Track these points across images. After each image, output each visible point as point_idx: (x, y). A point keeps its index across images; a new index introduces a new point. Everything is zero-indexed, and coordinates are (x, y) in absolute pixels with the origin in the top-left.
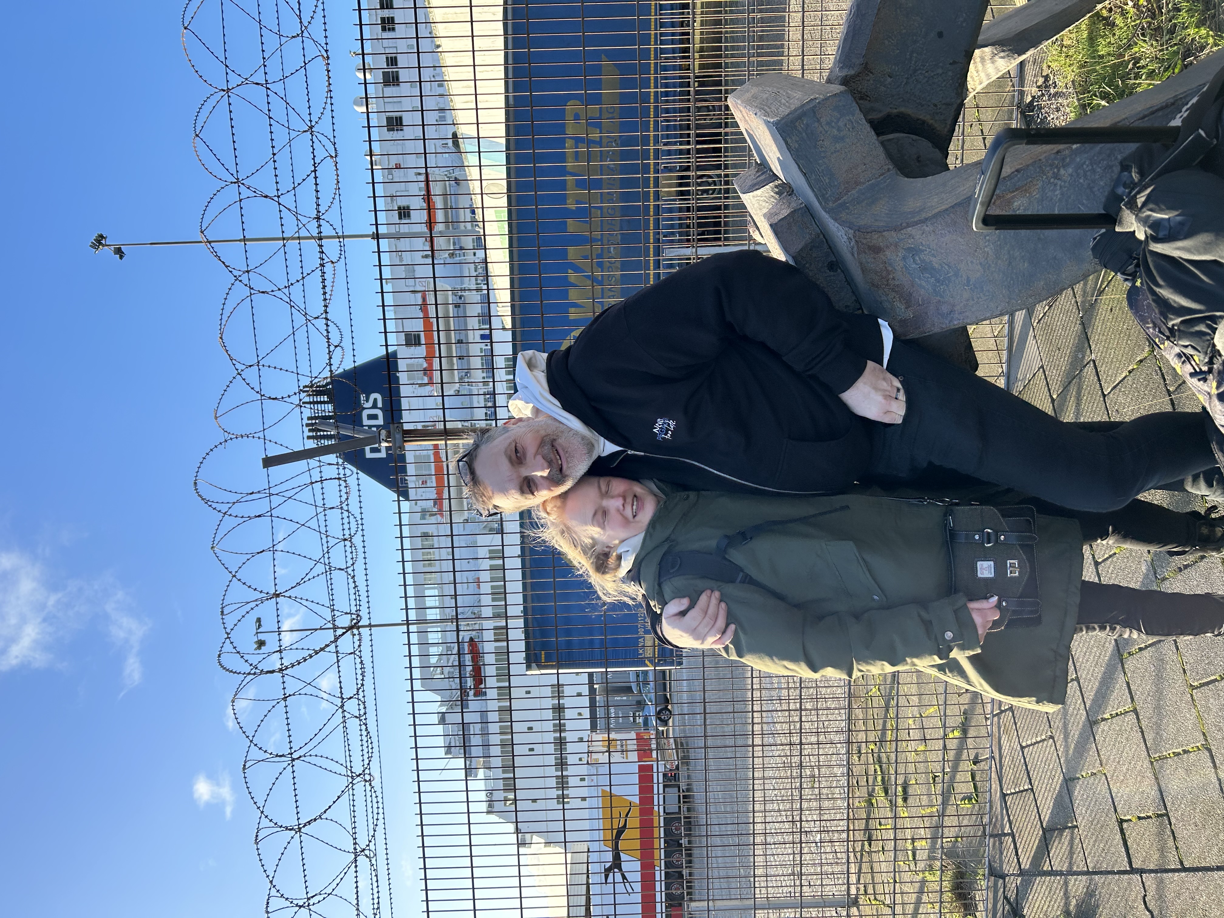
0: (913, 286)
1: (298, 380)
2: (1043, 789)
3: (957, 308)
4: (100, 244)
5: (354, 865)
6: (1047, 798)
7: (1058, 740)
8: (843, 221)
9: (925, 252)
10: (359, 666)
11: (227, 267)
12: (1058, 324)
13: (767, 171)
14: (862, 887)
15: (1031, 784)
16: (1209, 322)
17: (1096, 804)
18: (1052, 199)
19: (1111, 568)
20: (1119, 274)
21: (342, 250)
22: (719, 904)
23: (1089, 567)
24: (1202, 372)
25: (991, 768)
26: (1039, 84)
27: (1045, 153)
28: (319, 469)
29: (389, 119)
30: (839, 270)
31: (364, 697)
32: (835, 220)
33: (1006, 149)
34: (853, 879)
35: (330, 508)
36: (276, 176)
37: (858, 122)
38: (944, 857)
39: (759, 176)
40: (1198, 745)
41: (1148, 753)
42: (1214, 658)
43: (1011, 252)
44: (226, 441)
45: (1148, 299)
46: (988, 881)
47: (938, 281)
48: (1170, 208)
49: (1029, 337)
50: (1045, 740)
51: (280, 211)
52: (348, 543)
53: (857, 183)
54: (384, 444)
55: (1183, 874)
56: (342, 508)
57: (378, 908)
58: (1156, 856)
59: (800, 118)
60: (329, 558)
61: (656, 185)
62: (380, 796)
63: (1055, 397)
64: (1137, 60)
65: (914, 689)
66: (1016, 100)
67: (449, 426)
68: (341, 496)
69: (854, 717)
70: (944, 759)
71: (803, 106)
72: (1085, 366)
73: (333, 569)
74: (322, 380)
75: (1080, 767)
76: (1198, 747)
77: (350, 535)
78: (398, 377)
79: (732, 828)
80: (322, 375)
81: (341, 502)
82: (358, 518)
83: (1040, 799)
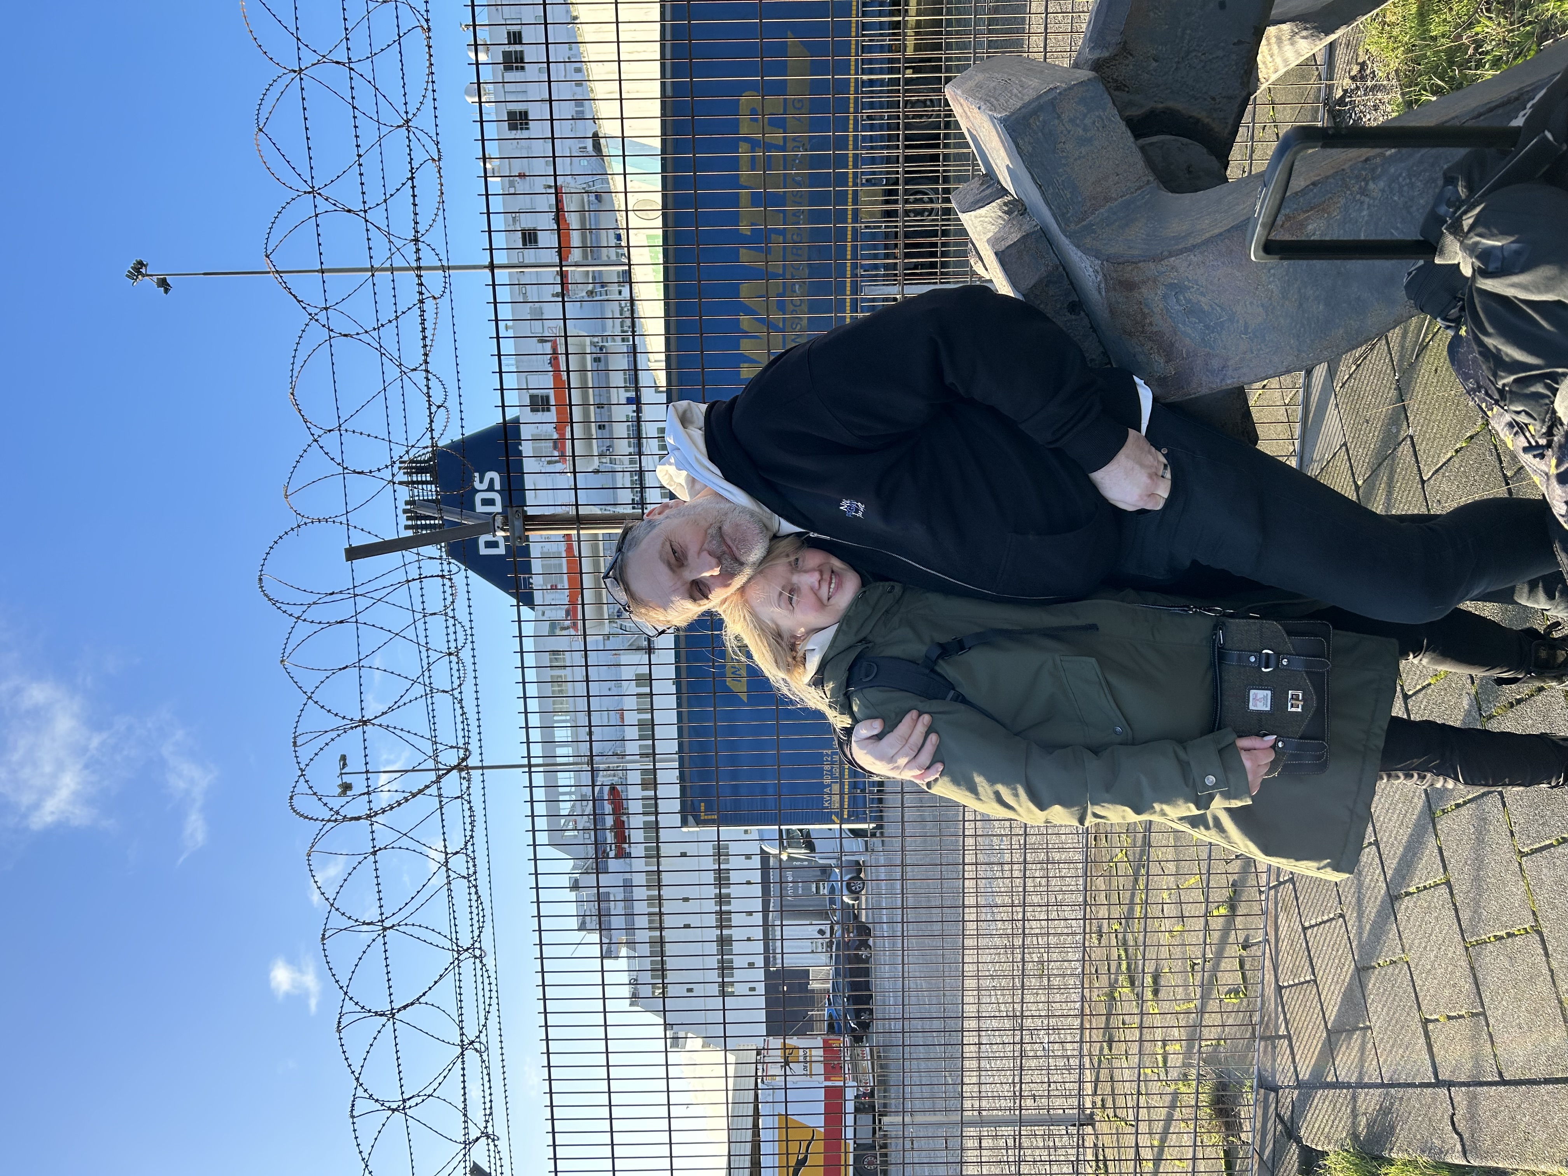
0: (1175, 333)
1: (391, 450)
2: (1329, 981)
3: (1231, 363)
4: (140, 273)
5: (460, 1060)
6: (1333, 992)
7: (1350, 919)
8: (1088, 249)
9: (1192, 290)
10: (467, 813)
11: (299, 301)
12: (1368, 388)
13: (994, 184)
14: (1098, 1100)
15: (1314, 975)
16: (1549, 381)
17: (1394, 999)
18: (1356, 222)
19: (1424, 703)
20: (1438, 320)
21: (447, 284)
22: (920, 1118)
24: (1538, 446)
25: (1264, 954)
26: (1353, 73)
27: (1351, 160)
28: (417, 563)
29: (511, 113)
30: (1082, 313)
31: (473, 852)
32: (1078, 247)
33: (1296, 153)
34: (1089, 1088)
35: (432, 614)
36: (362, 184)
37: (1110, 120)
38: (1201, 1064)
39: (983, 190)
40: (1525, 926)
41: (1463, 936)
42: (1550, 818)
43: (1302, 291)
44: (299, 526)
46: (1257, 1095)
47: (1207, 327)
48: (1504, 233)
49: (1330, 406)
50: (1333, 919)
51: (367, 230)
52: (454, 659)
53: (1107, 199)
54: (500, 534)
55: (1502, 1088)
56: (446, 614)
57: (491, 1114)
58: (1469, 1066)
59: (1036, 114)
60: (430, 677)
61: (855, 202)
62: (493, 976)
63: (1360, 483)
64: (1479, 44)
65: (1170, 854)
66: (1322, 94)
67: (583, 511)
68: (445, 599)
69: (1093, 888)
70: (1205, 942)
71: (1039, 97)
72: (1400, 444)
73: (435, 691)
74: (420, 453)
75: (1377, 954)
76: (1526, 929)
77: (456, 648)
78: (520, 448)
79: (937, 1024)
80: (421, 444)
81: (445, 606)
82: (467, 627)
83: (1325, 993)
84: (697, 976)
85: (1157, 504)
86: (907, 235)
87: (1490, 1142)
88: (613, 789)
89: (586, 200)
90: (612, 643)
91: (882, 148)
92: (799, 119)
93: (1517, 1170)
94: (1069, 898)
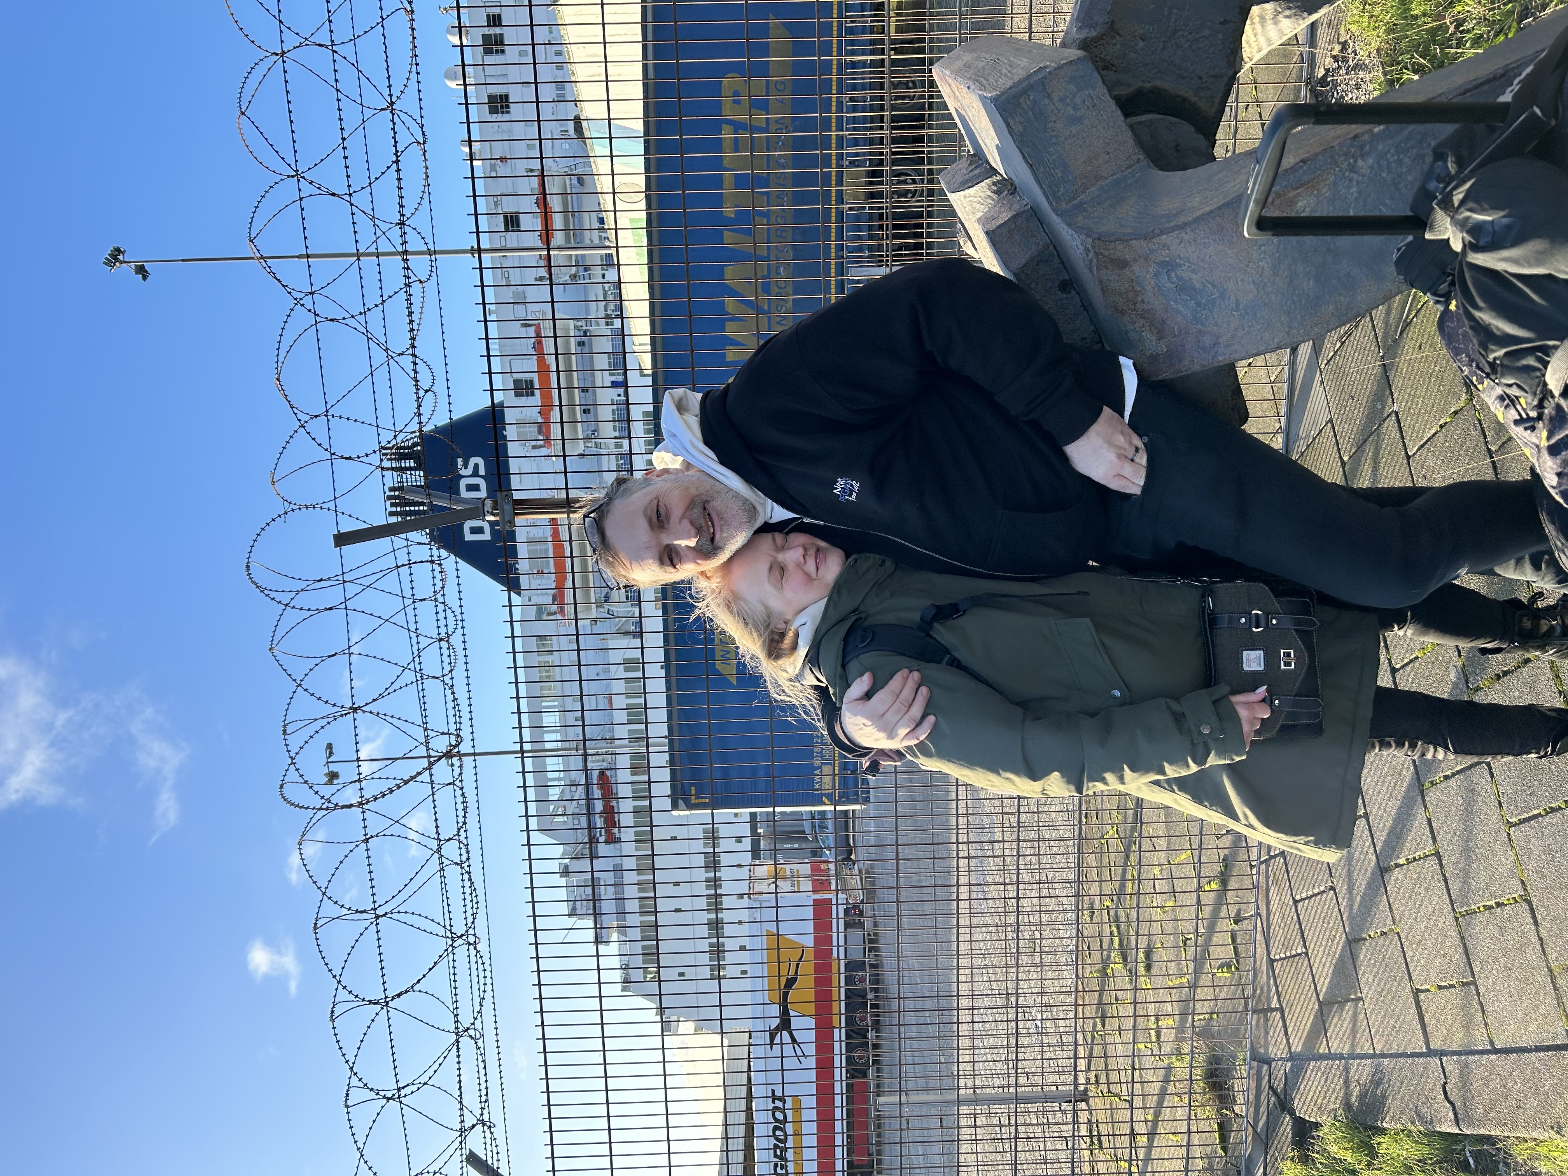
0: (1167, 311)
1: (379, 435)
2: (1321, 953)
3: (1222, 340)
4: (117, 260)
5: (455, 1047)
6: (1325, 964)
7: (1340, 892)
8: (1080, 227)
9: (1183, 268)
10: (460, 799)
11: (284, 286)
12: (1353, 365)
13: (982, 164)
14: (1092, 1075)
15: (1305, 947)
16: (1540, 354)
17: (1386, 970)
18: (1345, 199)
19: (1412, 676)
21: (433, 268)
22: (914, 1098)
23: (1384, 675)
24: (1529, 419)
25: (1255, 928)
26: (1334, 53)
27: (1339, 137)
28: (406, 549)
29: (491, 96)
30: (1073, 292)
31: (466, 838)
32: (1069, 225)
33: (1289, 130)
34: (1082, 1064)
35: (421, 600)
36: (347, 167)
37: (1100, 99)
38: (1195, 1038)
39: (972, 170)
40: (1514, 896)
41: (1453, 906)
42: (1538, 788)
43: (1293, 267)
44: (286, 513)
45: (1464, 325)
46: (1250, 1067)
47: (1198, 304)
48: (1495, 207)
49: (1315, 383)
50: (1324, 892)
51: (353, 214)
52: (444, 644)
53: (1098, 178)
54: (488, 519)
55: (1493, 1057)
56: (436, 600)
57: (487, 1101)
58: (1460, 1035)
59: (1026, 93)
60: (420, 663)
61: (840, 182)
62: (488, 962)
63: (1346, 459)
64: (1459, 23)
65: (1162, 830)
66: (1305, 74)
67: (573, 494)
68: (434, 585)
69: (1085, 865)
70: (1197, 916)
71: (1029, 76)
72: (1385, 420)
73: (425, 677)
74: (408, 438)
75: (1367, 925)
76: (1514, 898)
77: (447, 633)
78: (505, 433)
79: (929, 1004)
80: (408, 429)
81: (435, 592)
82: (458, 613)
83: (1316, 965)
84: (689, 959)
86: (895, 216)
87: (1482, 1111)
88: (602, 773)
89: (568, 184)
90: (599, 628)
91: (866, 129)
92: (782, 101)
93: (1508, 1137)
94: (1060, 876)
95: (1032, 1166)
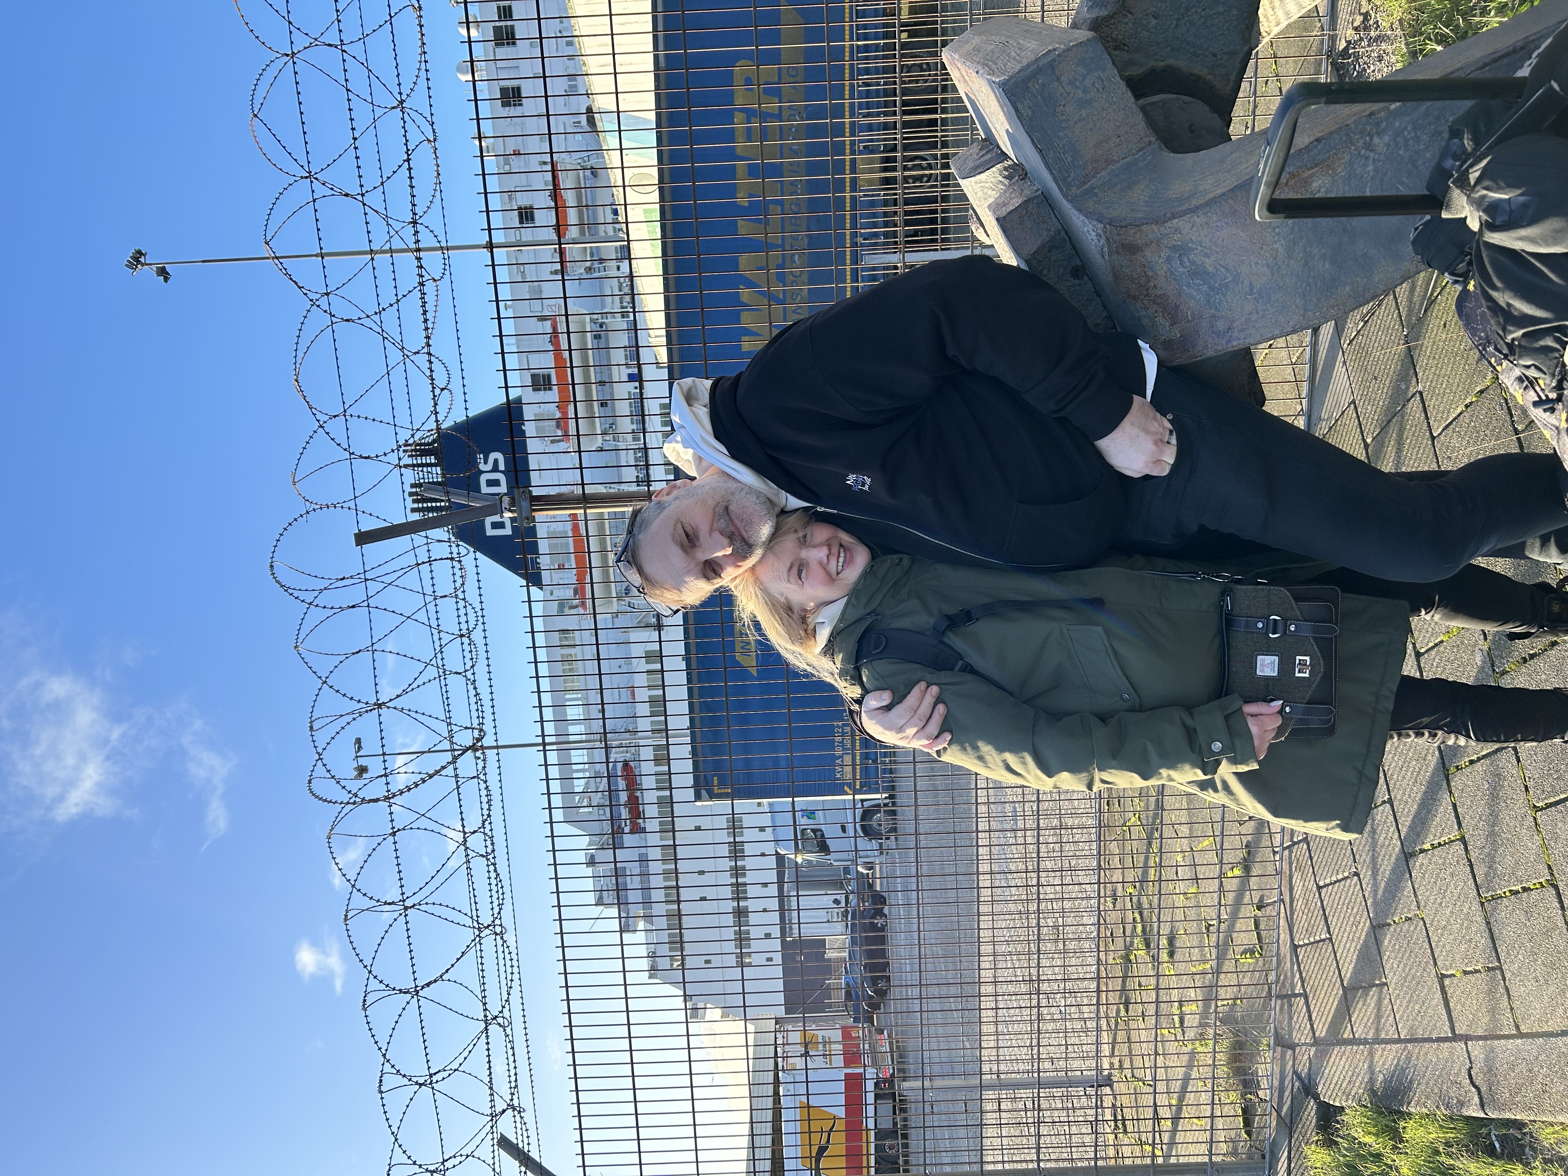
0: (1180, 296)
1: (396, 434)
2: (1345, 939)
3: (1237, 324)
4: (139, 262)
5: (484, 1035)
6: (1349, 950)
7: (1364, 878)
8: (1090, 213)
9: (1196, 252)
10: (484, 792)
11: (300, 288)
12: (1376, 345)
13: (993, 148)
14: (1116, 1061)
15: (1329, 933)
16: (1558, 335)
17: (1411, 956)
18: (1362, 178)
19: (1436, 660)
20: (1446, 274)
21: (446, 264)
22: (938, 1083)
24: (1548, 400)
25: (1279, 914)
26: (1356, 24)
27: (1355, 115)
28: (426, 546)
29: (504, 90)
30: (1086, 278)
31: (491, 830)
32: (1080, 210)
33: (1300, 110)
34: (1106, 1050)
35: (441, 597)
36: (359, 167)
37: (1110, 80)
38: (1218, 1023)
39: (983, 156)
40: (1541, 880)
41: (1478, 891)
43: (1308, 249)
44: (308, 512)
46: (1274, 1052)
47: (1212, 288)
48: (1511, 186)
49: (1337, 363)
50: (1347, 878)
51: (366, 214)
52: (466, 640)
53: (1109, 162)
54: (508, 515)
55: (1519, 1041)
56: (456, 596)
57: (516, 1087)
58: (1486, 1020)
59: (1035, 77)
60: (442, 659)
61: (853, 170)
62: (514, 952)
63: (1369, 441)
65: (1184, 817)
66: (1325, 47)
67: (589, 490)
68: (455, 581)
69: (1107, 852)
70: (1220, 903)
71: (1037, 60)
72: (1409, 400)
73: (448, 673)
74: (427, 435)
75: (1392, 911)
76: (1541, 883)
77: (468, 629)
78: (523, 428)
79: (953, 990)
80: (425, 428)
81: (455, 588)
82: (478, 609)
83: (1340, 951)
84: (715, 948)
85: (1163, 470)
86: (907, 202)
87: (1507, 1095)
88: (626, 764)
89: (581, 177)
90: (621, 622)
91: (879, 114)
92: (795, 88)
93: (1535, 1121)
94: (1083, 863)
95: (1058, 1150)
